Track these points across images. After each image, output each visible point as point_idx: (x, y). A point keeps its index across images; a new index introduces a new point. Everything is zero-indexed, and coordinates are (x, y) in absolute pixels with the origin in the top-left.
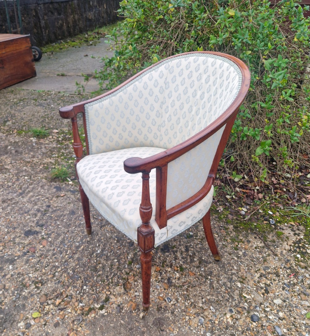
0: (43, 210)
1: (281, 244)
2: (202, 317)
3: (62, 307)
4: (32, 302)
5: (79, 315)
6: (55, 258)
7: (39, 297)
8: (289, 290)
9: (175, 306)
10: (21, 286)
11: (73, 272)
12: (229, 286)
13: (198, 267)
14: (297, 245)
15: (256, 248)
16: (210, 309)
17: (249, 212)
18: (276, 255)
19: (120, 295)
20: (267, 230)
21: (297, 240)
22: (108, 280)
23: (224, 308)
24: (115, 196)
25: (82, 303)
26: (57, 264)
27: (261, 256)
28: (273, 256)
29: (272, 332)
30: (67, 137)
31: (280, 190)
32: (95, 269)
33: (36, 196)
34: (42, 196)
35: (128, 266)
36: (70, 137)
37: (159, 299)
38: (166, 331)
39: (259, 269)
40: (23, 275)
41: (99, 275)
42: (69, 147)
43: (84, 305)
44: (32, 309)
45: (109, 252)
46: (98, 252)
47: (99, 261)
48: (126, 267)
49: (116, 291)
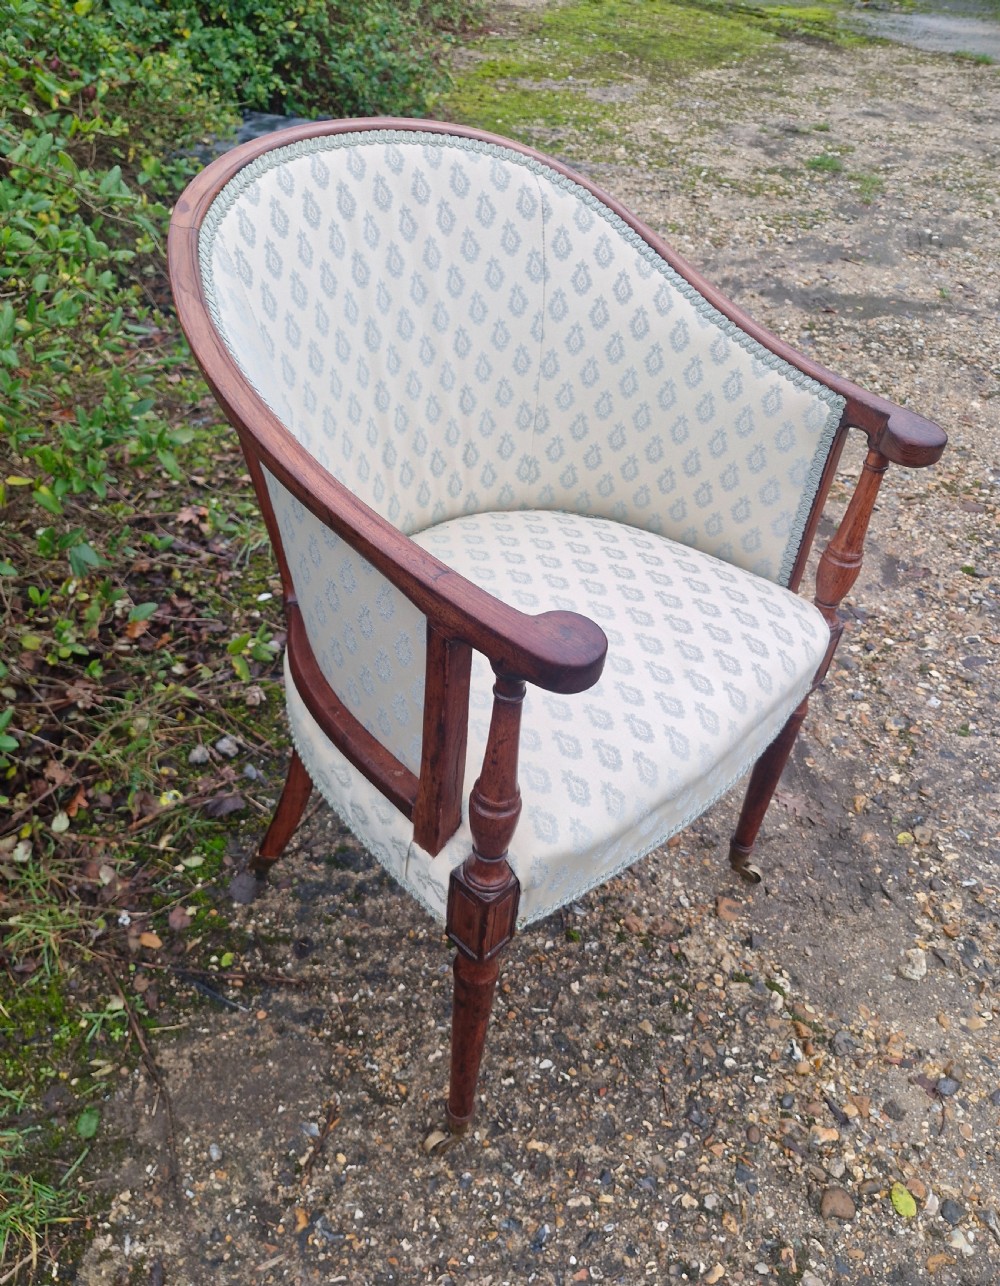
4: (868, 1250)
7: (836, 1228)
11: (678, 1137)
25: (792, 1053)
32: (643, 1046)
41: (660, 1028)
43: (794, 1043)
44: (891, 1232)
45: (541, 1022)
46: (547, 1064)
47: (595, 1047)
48: (595, 945)
49: (701, 960)
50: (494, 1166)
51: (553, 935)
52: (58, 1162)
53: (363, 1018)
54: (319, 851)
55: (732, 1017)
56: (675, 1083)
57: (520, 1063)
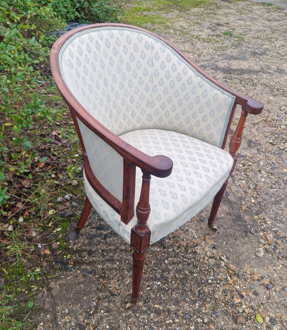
5: (238, 277)
7: (241, 327)
25: (227, 278)
32: (186, 278)
41: (190, 272)
43: (228, 275)
44: (256, 327)
45: (157, 272)
46: (159, 283)
47: (172, 278)
48: (171, 250)
49: (201, 253)
50: (145, 312)
51: (160, 247)
52: (22, 315)
53: (107, 272)
54: (94, 225)
55: (210, 269)
56: (195, 287)
57: (152, 283)
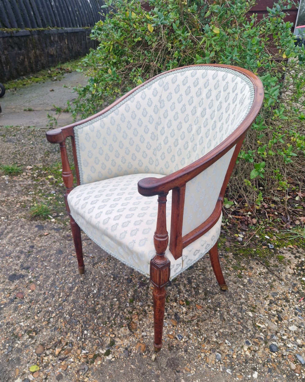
0: (26, 251)
1: (284, 268)
2: (218, 352)
3: (63, 356)
4: (27, 354)
5: (83, 364)
6: (47, 302)
7: (35, 348)
8: (301, 315)
9: (187, 343)
10: (12, 338)
11: (69, 316)
12: (240, 316)
13: (204, 299)
14: (300, 268)
15: (260, 274)
16: (226, 343)
17: (245, 238)
18: (282, 280)
19: (126, 337)
20: (267, 255)
21: (299, 263)
22: (110, 322)
23: (240, 340)
24: (119, 227)
25: (84, 350)
26: (50, 309)
27: (267, 282)
28: (279, 281)
29: (294, 361)
30: (42, 173)
31: (272, 214)
32: (95, 312)
33: (16, 237)
34: (23, 236)
35: (130, 305)
36: (45, 172)
37: (169, 337)
38: (183, 372)
39: (268, 296)
40: (12, 324)
41: (100, 317)
42: (46, 184)
43: (88, 352)
44: (28, 362)
45: (107, 292)
46: (95, 292)
48: (128, 305)
49: (120, 332)
55: (99, 336)
56: (83, 318)
